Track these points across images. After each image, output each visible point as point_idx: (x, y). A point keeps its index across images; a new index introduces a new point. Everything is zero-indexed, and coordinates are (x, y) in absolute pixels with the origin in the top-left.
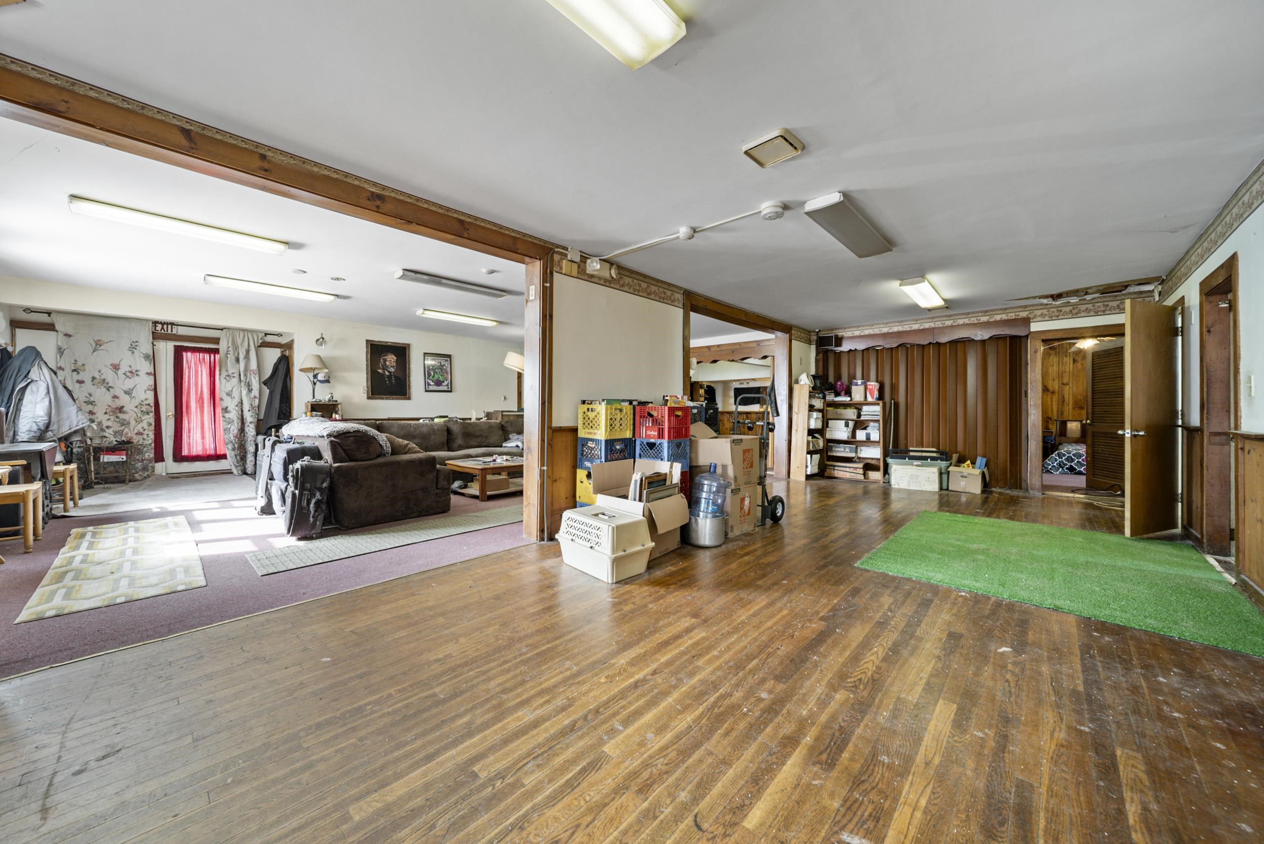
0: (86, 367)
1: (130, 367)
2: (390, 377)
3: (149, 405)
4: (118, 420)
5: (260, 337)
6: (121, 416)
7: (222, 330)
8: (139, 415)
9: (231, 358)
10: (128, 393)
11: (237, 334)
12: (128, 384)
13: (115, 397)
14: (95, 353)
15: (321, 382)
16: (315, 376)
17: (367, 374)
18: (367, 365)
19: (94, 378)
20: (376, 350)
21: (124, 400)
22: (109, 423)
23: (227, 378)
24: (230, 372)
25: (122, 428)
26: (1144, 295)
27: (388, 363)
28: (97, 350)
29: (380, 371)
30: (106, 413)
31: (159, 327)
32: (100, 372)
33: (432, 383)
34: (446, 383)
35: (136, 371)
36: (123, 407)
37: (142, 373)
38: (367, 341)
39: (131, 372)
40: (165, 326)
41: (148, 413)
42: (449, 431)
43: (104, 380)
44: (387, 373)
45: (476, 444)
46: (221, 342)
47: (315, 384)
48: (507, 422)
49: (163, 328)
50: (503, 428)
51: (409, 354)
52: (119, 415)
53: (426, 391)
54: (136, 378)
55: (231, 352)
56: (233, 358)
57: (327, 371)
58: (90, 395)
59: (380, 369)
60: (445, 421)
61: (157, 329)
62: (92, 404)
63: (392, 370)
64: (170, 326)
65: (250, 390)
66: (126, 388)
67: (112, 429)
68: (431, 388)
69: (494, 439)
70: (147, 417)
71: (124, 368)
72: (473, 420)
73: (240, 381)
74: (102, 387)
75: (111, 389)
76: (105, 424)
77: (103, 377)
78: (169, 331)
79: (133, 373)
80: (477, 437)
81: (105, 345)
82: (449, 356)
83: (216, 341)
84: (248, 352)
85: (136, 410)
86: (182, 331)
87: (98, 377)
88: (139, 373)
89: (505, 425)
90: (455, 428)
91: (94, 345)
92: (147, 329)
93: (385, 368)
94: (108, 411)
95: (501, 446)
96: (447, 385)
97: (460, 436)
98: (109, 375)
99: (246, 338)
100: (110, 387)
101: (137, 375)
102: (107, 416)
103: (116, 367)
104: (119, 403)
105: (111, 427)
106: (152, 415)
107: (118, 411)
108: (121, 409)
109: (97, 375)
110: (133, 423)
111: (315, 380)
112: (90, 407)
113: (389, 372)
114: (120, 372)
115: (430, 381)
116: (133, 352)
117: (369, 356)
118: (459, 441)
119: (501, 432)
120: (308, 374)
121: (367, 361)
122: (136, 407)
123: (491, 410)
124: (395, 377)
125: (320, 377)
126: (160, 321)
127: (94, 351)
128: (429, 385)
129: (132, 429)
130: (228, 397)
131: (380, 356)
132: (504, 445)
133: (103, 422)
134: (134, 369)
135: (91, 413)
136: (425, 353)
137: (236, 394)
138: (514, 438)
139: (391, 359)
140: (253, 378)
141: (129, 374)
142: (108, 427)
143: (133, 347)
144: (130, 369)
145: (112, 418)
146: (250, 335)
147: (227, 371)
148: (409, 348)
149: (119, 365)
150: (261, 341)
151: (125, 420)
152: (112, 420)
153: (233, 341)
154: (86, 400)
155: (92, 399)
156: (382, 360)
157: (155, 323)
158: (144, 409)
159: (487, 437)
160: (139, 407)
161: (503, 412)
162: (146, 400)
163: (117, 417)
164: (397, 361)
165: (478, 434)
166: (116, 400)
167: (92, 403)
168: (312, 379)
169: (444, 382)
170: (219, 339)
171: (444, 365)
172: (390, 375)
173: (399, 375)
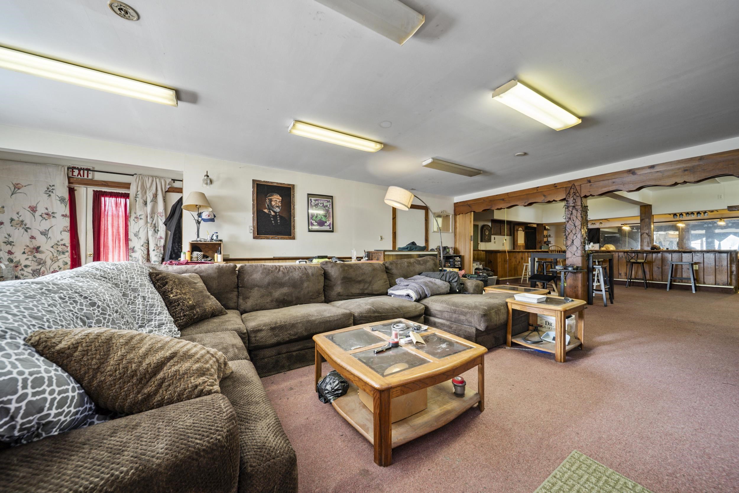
0: (5, 209)
1: (47, 209)
2: (275, 217)
3: (64, 245)
4: (35, 259)
5: (167, 183)
6: (38, 255)
7: (133, 175)
8: (55, 255)
9: (140, 200)
10: (44, 233)
11: (147, 179)
12: (45, 225)
13: (32, 237)
14: (13, 195)
15: (205, 220)
16: (200, 215)
17: (253, 214)
18: (253, 205)
19: (12, 220)
20: (262, 190)
21: (41, 240)
22: (28, 263)
23: (135, 219)
24: (138, 214)
25: (39, 267)
27: (273, 203)
28: (16, 193)
29: (266, 211)
30: (24, 253)
31: (76, 172)
32: (18, 213)
33: (315, 224)
34: (328, 223)
35: (53, 213)
36: (39, 247)
37: (58, 215)
38: (254, 181)
39: (47, 214)
40: (82, 172)
41: (63, 253)
42: (326, 275)
43: (22, 221)
44: (273, 213)
45: (358, 291)
46: (131, 187)
47: (199, 223)
48: (391, 263)
49: (79, 173)
50: (387, 270)
51: (294, 195)
52: (36, 254)
53: (309, 231)
54: (53, 219)
55: (140, 196)
56: (142, 201)
57: (211, 210)
58: (9, 235)
59: (266, 209)
60: (322, 264)
61: (74, 174)
62: (11, 245)
63: (278, 210)
64: (86, 172)
65: (156, 231)
66: (42, 229)
67: (31, 268)
68: (314, 228)
69: (378, 285)
70: (63, 256)
71: (41, 210)
72: (354, 261)
73: (147, 222)
74: (21, 228)
75: (28, 230)
76: (24, 263)
77: (21, 219)
78: (86, 177)
79: (49, 215)
80: (360, 282)
81: (23, 188)
82: (331, 197)
83: (127, 186)
84: (155, 196)
85: (52, 250)
86: (98, 177)
87: (16, 219)
88: (55, 215)
89: (390, 267)
90: (334, 272)
91: (13, 188)
92: (63, 173)
93: (270, 208)
94: (26, 251)
95: (386, 294)
96: (329, 225)
97: (339, 282)
98: (27, 216)
99: (154, 183)
100: (27, 228)
101: (53, 217)
102: (25, 256)
103: (33, 209)
104: (36, 243)
105: (29, 266)
106: (68, 254)
107: (35, 251)
108: (37, 249)
109: (15, 217)
110: (49, 262)
111: (200, 219)
112: (9, 247)
113: (274, 212)
114: (37, 214)
115: (313, 221)
116: (50, 195)
117: (255, 195)
118: (339, 289)
119: (385, 276)
120: (192, 213)
121: (253, 200)
122: (52, 247)
123: (372, 250)
124: (281, 217)
125: (205, 216)
126: (77, 166)
127: (12, 194)
128: (312, 224)
129: (48, 269)
130: (136, 238)
131: (266, 196)
132: (390, 291)
133: (21, 262)
134: (50, 211)
135: (10, 253)
136: (308, 194)
137: (142, 235)
138: (402, 284)
139: (276, 199)
140: (159, 220)
141: (45, 216)
142: (26, 266)
143: (49, 191)
144: (46, 211)
145: (30, 258)
146: (158, 180)
147: (135, 213)
148: (294, 189)
149: (36, 207)
150: (168, 187)
151: (42, 259)
152: (30, 259)
153: (143, 185)
154: (5, 240)
155: (11, 239)
156: (267, 200)
157: (72, 169)
158: (60, 249)
159: (370, 282)
160: (55, 247)
161: (385, 251)
162: (62, 240)
163: (35, 257)
164: (282, 202)
165: (360, 279)
166: (33, 240)
167: (10, 243)
168: (196, 218)
169: (326, 222)
170: (130, 184)
171: (327, 206)
172: (276, 215)
173: (284, 215)
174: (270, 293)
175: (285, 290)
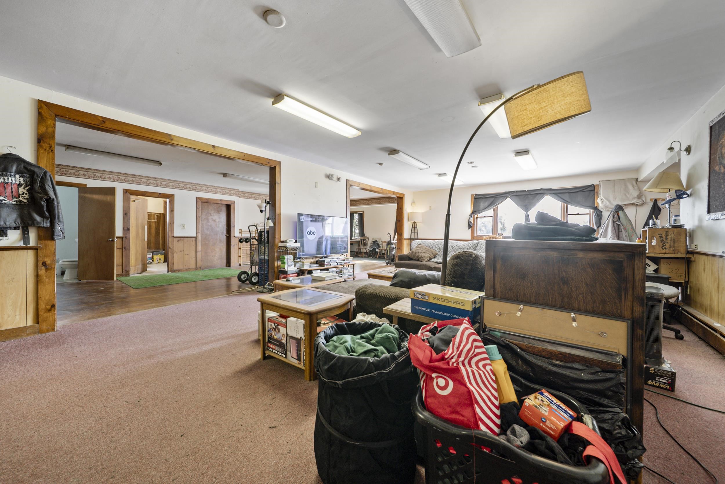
17: (708, 179)
26: (88, 171)
29: (717, 169)
117: (710, 149)
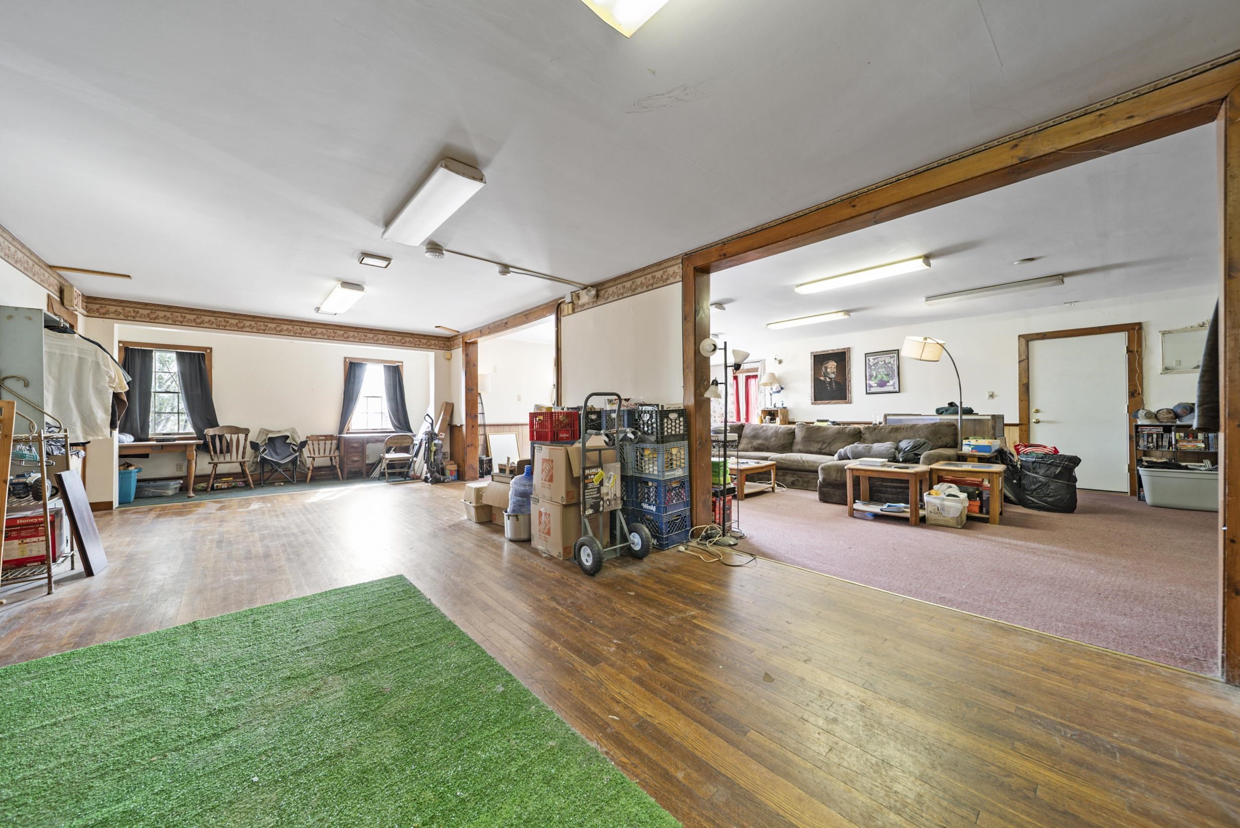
2: (830, 383)
16: (771, 389)
20: (820, 360)
27: (829, 370)
29: (822, 378)
33: (873, 385)
34: (891, 382)
38: (812, 353)
44: (828, 380)
47: (771, 394)
50: (859, 434)
51: (850, 358)
53: (867, 393)
59: (822, 376)
63: (833, 376)
68: (873, 390)
82: (897, 352)
89: (864, 432)
93: (827, 375)
96: (893, 385)
113: (830, 378)
115: (871, 383)
117: (813, 366)
121: (811, 371)
124: (836, 382)
128: (871, 386)
131: (822, 365)
136: (866, 354)
139: (832, 366)
148: (850, 352)
156: (824, 368)
164: (837, 367)
169: (888, 382)
170: (758, 368)
171: (890, 363)
172: (831, 381)
173: (839, 380)
174: (751, 443)
175: (760, 442)
